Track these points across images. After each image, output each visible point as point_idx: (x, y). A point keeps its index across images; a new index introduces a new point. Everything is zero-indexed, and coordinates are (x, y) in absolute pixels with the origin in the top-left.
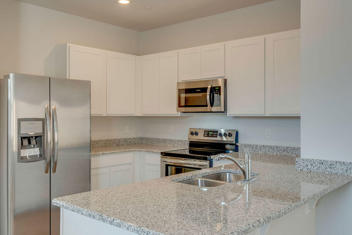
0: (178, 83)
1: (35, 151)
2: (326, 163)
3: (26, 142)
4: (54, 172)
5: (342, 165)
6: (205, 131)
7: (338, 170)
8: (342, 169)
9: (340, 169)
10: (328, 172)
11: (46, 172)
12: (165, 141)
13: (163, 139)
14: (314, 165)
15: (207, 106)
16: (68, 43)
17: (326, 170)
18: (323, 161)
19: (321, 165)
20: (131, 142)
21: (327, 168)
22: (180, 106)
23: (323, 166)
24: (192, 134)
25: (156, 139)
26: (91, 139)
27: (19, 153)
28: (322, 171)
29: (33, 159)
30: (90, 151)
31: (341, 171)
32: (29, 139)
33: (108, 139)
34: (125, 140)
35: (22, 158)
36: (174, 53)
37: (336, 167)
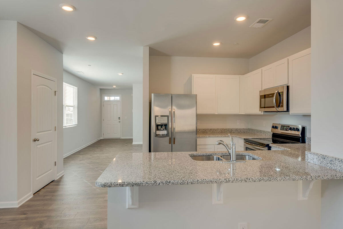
0: (260, 91)
1: (165, 132)
2: (327, 159)
3: (159, 127)
4: (174, 143)
5: (340, 162)
6: (282, 126)
7: (337, 167)
8: (340, 166)
9: (338, 166)
10: (328, 168)
11: (170, 143)
12: (261, 132)
13: (260, 131)
14: (319, 159)
15: (274, 107)
16: (193, 74)
17: (328, 165)
18: (325, 156)
19: (323, 160)
20: (241, 131)
21: (328, 164)
22: (261, 107)
23: (325, 161)
24: (273, 127)
25: (256, 130)
26: (197, 128)
27: (156, 132)
28: (324, 165)
29: (163, 136)
30: (196, 134)
31: (339, 168)
32: (162, 126)
33: (223, 128)
34: (236, 130)
35: (157, 135)
36: (259, 70)
37: (335, 163)
